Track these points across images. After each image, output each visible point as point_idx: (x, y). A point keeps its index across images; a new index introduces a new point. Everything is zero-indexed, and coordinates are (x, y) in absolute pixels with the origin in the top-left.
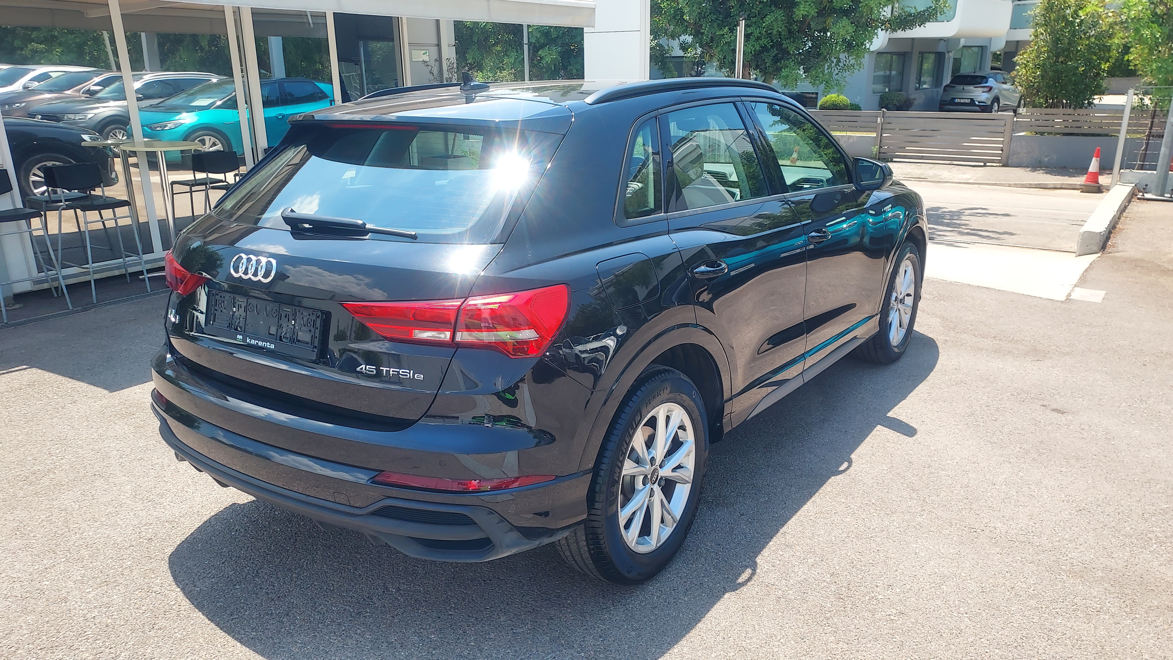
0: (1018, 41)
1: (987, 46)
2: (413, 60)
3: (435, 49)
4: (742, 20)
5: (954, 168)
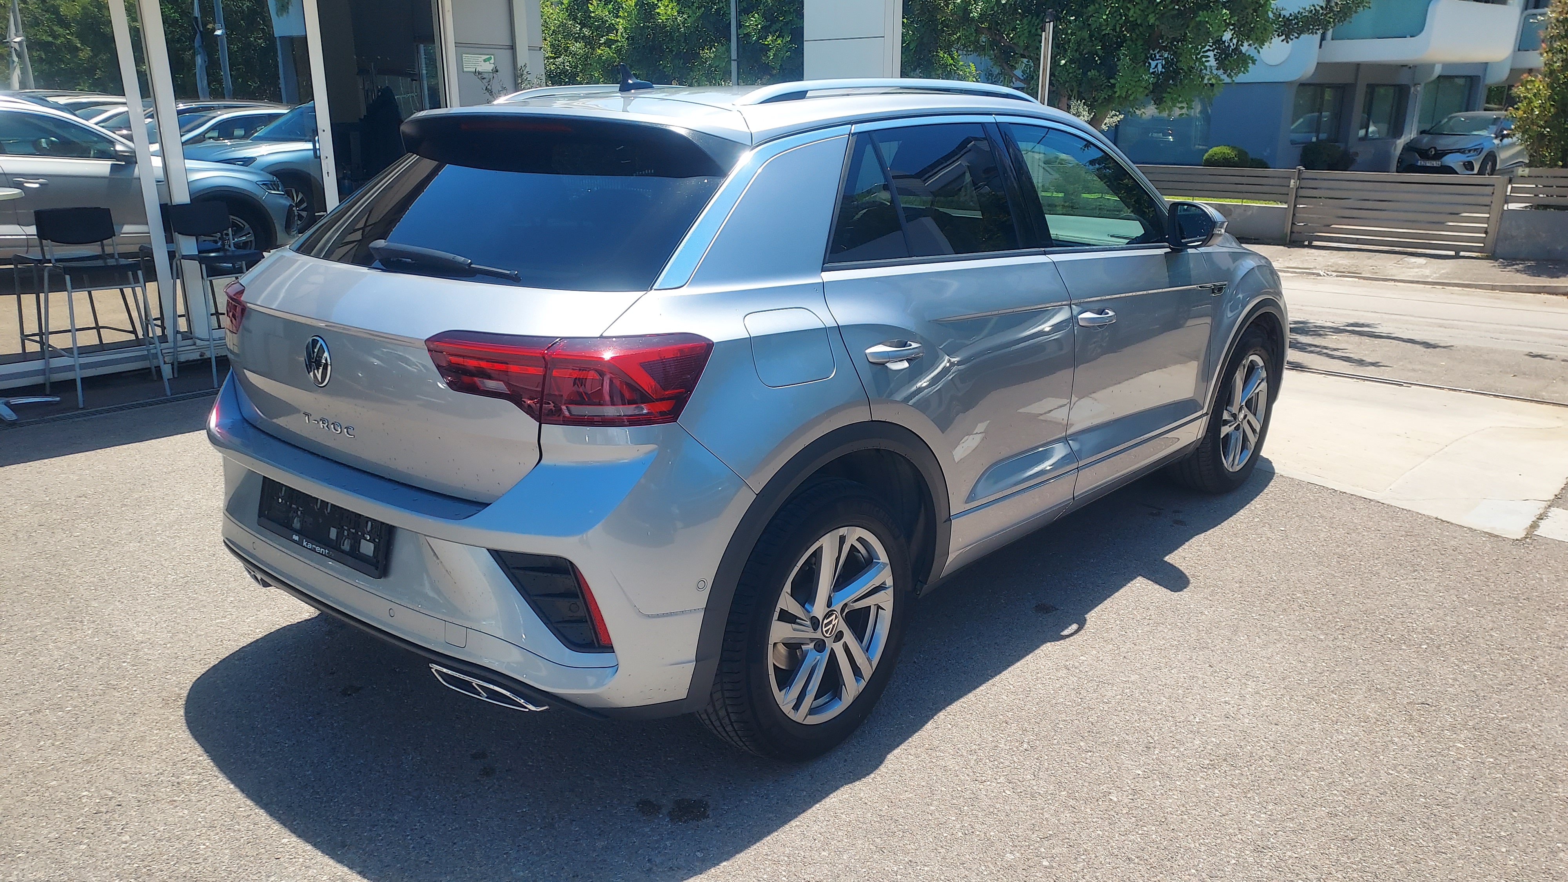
0: (1530, 69)
1: (1479, 76)
2: (465, 70)
3: (502, 52)
4: (1050, 22)
5: (1406, 259)
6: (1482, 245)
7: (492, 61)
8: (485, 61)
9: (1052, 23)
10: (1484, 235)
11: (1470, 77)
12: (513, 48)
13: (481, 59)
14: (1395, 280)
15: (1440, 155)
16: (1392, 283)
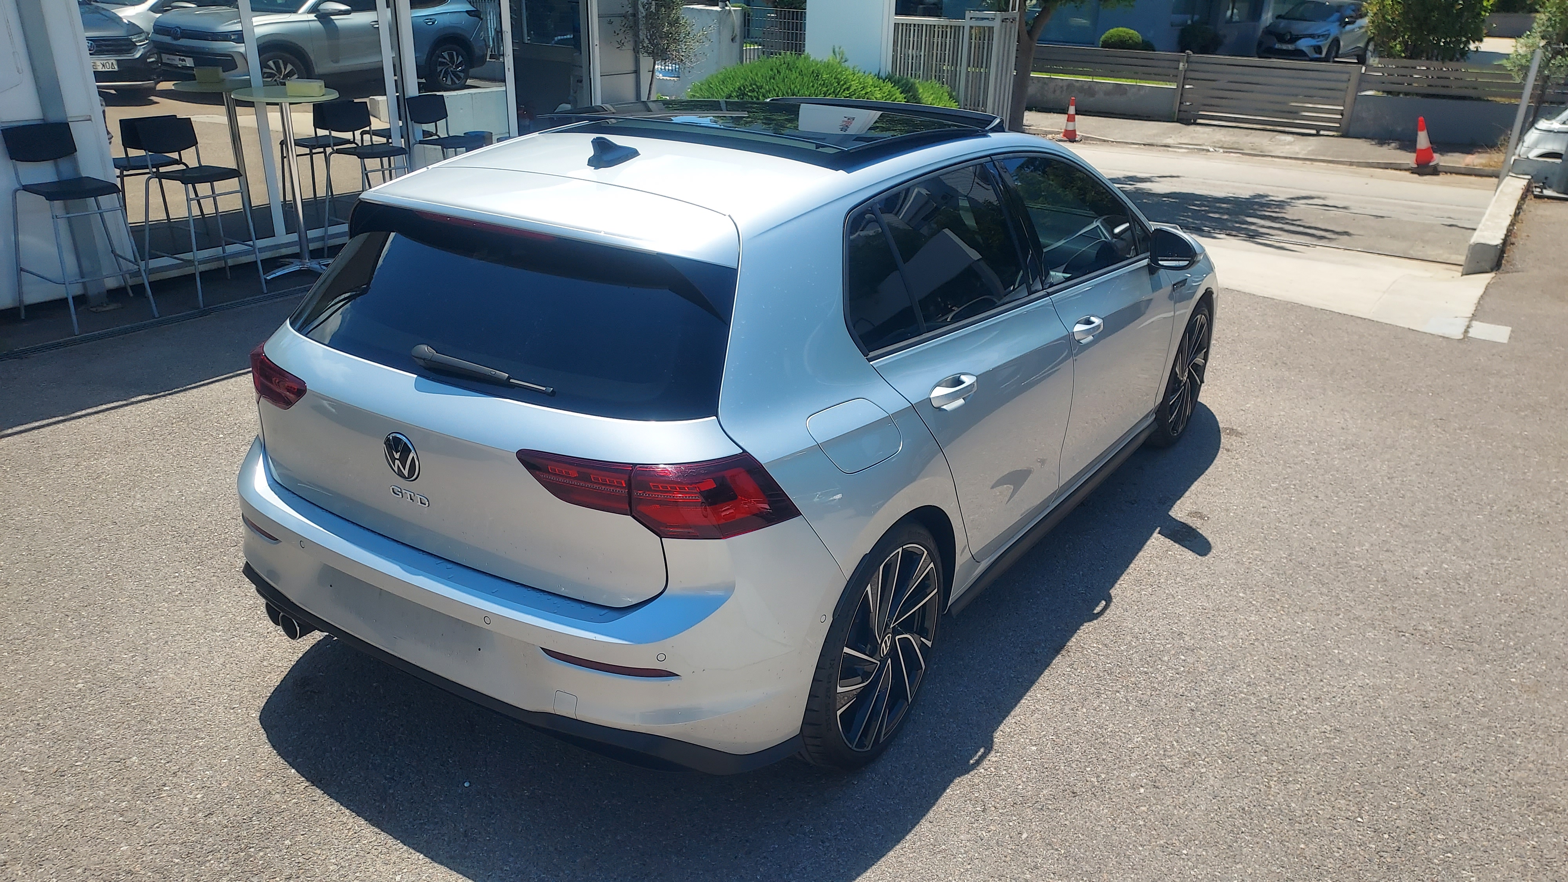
5: (1277, 137)
6: (1338, 125)
10: (1340, 117)
14: (1272, 156)
15: (1294, 39)
16: (1270, 159)
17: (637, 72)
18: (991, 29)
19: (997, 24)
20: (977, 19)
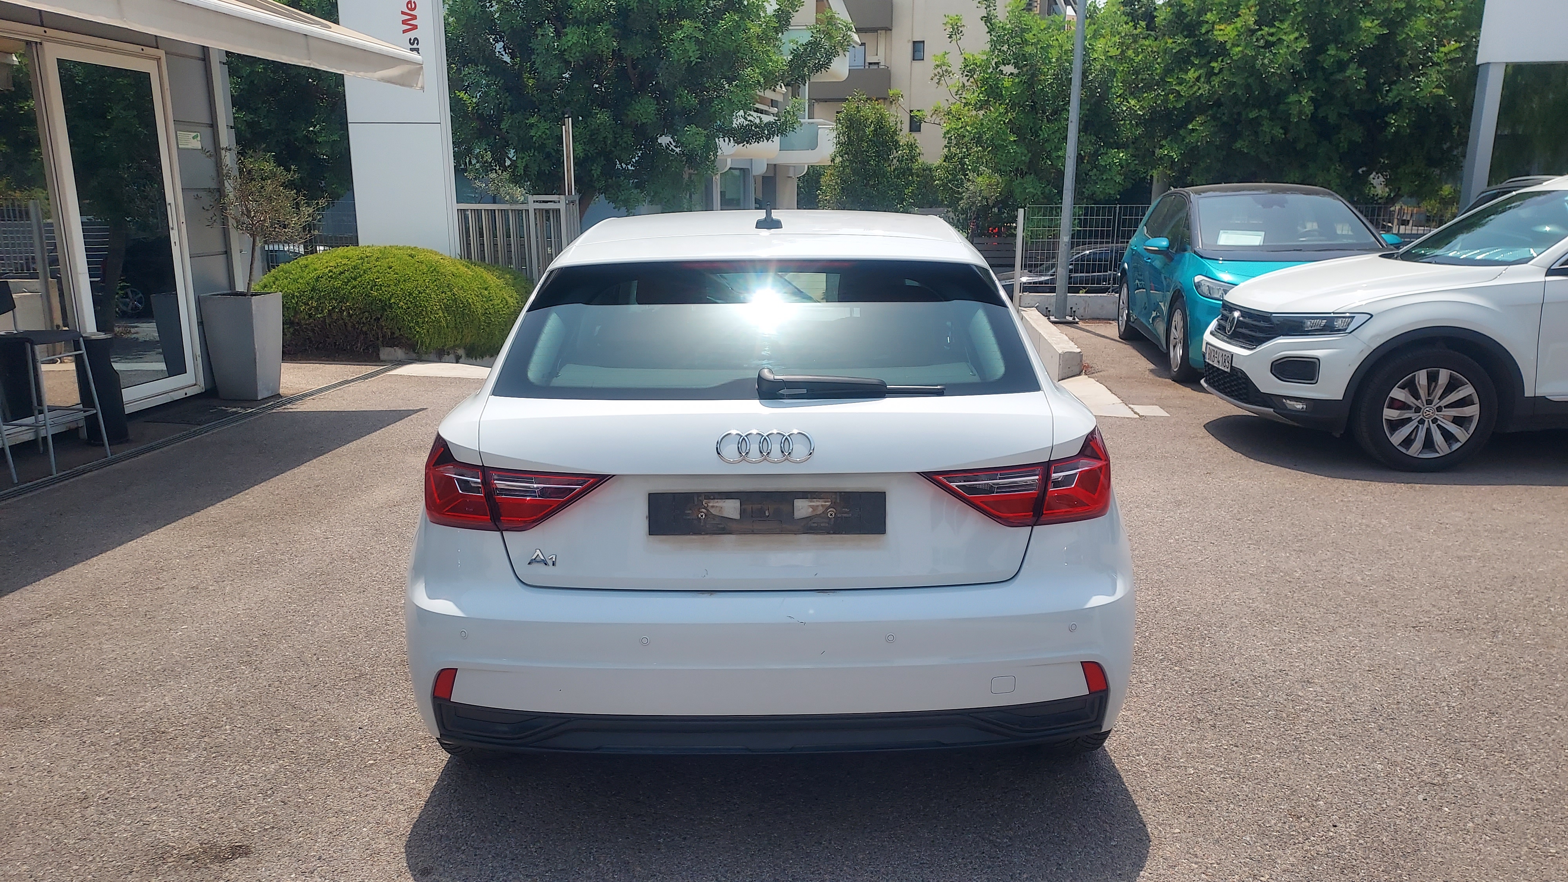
0: (775, 165)
1: (748, 169)
2: (180, 146)
3: (208, 131)
4: (568, 117)
7: (199, 138)
8: (193, 138)
9: (570, 119)
11: (741, 169)
12: (213, 125)
13: (191, 137)
17: (227, 253)
18: (558, 211)
19: (562, 206)
20: (540, 202)
